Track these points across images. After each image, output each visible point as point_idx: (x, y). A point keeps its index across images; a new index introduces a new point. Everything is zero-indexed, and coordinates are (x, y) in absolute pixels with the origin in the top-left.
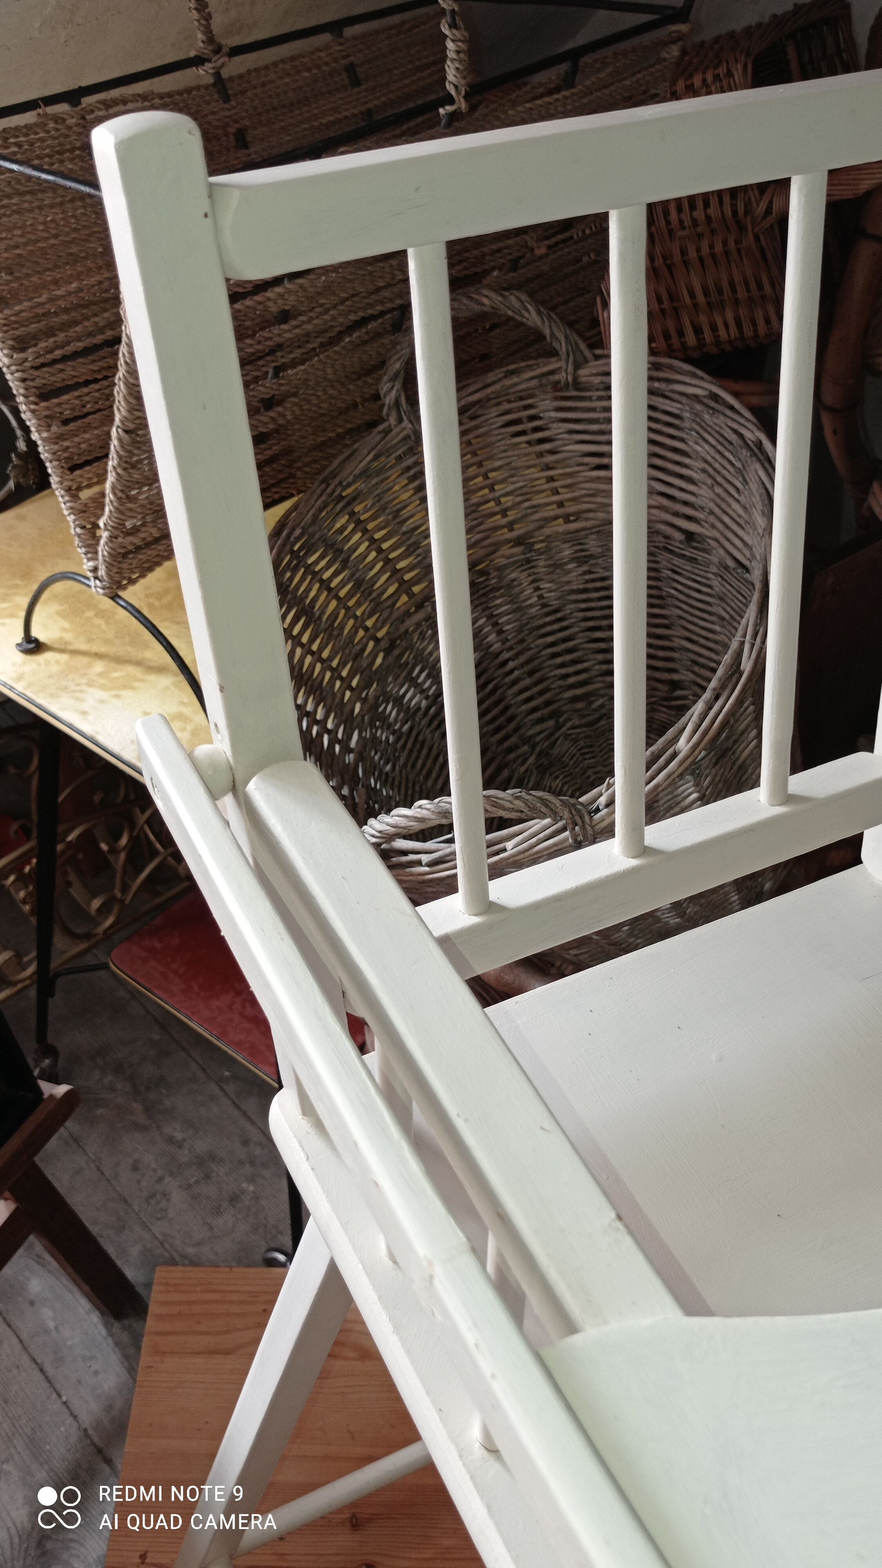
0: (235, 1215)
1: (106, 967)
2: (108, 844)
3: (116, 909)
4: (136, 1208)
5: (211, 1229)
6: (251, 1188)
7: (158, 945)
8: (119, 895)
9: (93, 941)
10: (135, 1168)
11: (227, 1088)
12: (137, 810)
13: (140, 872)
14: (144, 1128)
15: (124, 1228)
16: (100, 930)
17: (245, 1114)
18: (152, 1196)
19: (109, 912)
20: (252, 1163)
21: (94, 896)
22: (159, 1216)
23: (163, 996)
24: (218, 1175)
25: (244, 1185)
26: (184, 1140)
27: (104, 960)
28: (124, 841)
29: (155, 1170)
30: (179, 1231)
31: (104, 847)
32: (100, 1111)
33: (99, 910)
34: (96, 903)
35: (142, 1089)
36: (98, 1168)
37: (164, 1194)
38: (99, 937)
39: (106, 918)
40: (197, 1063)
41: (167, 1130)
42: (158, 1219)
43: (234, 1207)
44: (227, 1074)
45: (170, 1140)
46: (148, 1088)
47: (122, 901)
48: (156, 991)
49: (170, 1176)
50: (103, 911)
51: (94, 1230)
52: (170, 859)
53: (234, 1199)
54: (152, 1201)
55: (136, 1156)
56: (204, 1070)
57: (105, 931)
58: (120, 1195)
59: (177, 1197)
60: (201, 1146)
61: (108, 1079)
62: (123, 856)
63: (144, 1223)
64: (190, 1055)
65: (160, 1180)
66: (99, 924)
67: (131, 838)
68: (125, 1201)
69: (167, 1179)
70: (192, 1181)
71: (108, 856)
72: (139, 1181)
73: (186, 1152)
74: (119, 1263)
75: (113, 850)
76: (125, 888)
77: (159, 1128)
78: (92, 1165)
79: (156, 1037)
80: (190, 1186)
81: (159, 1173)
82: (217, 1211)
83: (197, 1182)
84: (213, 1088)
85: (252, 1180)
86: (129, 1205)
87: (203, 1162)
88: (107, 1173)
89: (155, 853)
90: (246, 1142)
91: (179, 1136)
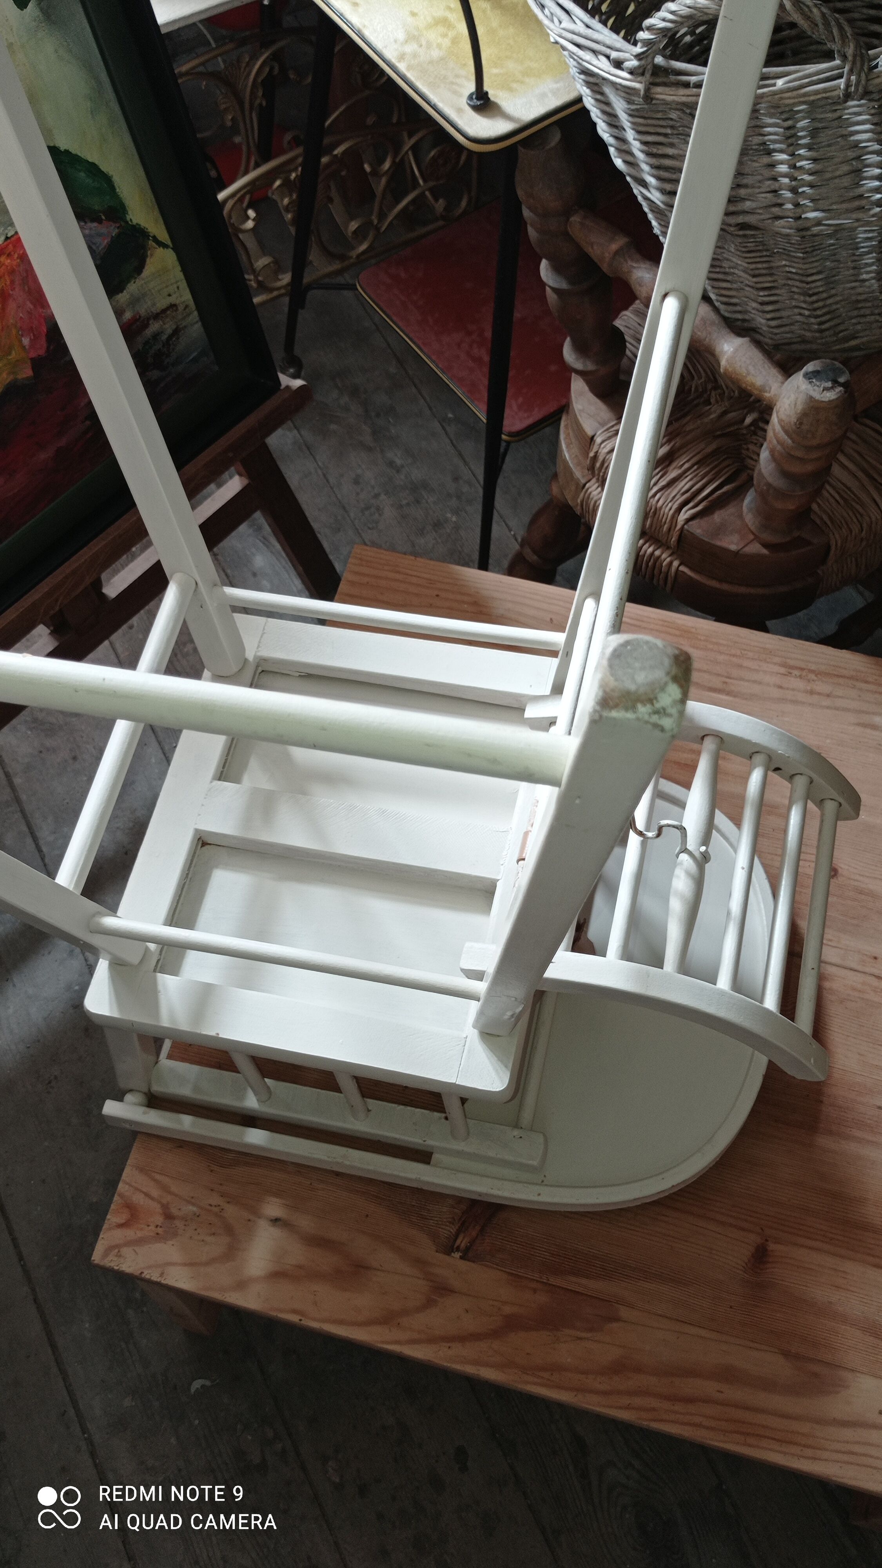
0: (435, 539)
1: (353, 288)
2: (371, 165)
3: (371, 237)
4: (352, 515)
5: (413, 546)
6: (454, 519)
7: (403, 275)
8: (375, 222)
9: (346, 263)
10: (357, 481)
11: (448, 428)
12: (405, 134)
13: (398, 201)
14: (370, 449)
15: (339, 530)
16: (354, 254)
17: (460, 455)
18: (368, 508)
19: (365, 238)
20: (458, 498)
21: (352, 219)
22: (371, 526)
23: (400, 324)
24: (427, 502)
25: (449, 515)
26: (402, 466)
27: (351, 282)
28: (387, 165)
29: (373, 487)
30: (386, 542)
31: (367, 168)
32: (333, 427)
33: (355, 232)
34: (354, 226)
35: (373, 414)
36: (324, 475)
37: (378, 509)
38: (352, 261)
39: (361, 243)
40: (425, 400)
41: (390, 455)
42: (369, 528)
43: (436, 532)
44: (450, 415)
45: (391, 464)
46: (378, 415)
47: (377, 229)
48: (394, 318)
49: (385, 495)
50: (360, 234)
51: (315, 526)
52: (427, 193)
53: (438, 525)
54: (367, 513)
55: (359, 471)
56: (430, 409)
57: (358, 256)
58: (340, 502)
59: (389, 512)
60: (417, 474)
61: (345, 399)
62: (384, 181)
63: (357, 529)
64: (420, 393)
65: (376, 496)
66: (353, 248)
67: (393, 162)
68: (344, 508)
69: (383, 497)
70: (404, 502)
71: (369, 177)
72: (358, 494)
73: (403, 477)
74: (331, 557)
75: (375, 173)
76: (382, 216)
77: (382, 451)
78: (320, 472)
79: (392, 370)
80: (401, 506)
81: (376, 491)
82: (421, 532)
83: (408, 504)
84: (436, 425)
85: (456, 512)
86: (346, 512)
87: (417, 489)
88: (331, 480)
89: (415, 185)
90: (456, 479)
91: (398, 462)
